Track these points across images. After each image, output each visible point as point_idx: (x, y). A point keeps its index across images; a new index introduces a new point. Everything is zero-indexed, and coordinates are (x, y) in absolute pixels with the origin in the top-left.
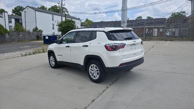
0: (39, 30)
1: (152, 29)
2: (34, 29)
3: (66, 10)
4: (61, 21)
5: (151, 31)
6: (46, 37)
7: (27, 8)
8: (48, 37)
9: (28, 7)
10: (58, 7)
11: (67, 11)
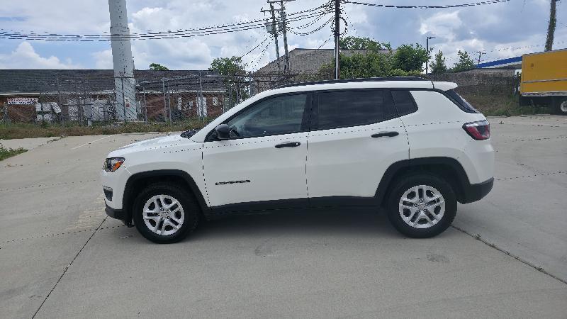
1: (192, 96)
5: (191, 103)
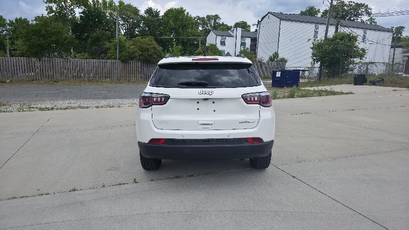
0: (281, 59)
2: (271, 57)
3: (366, 10)
4: (323, 38)
6: (277, 73)
7: (267, 17)
8: (280, 73)
9: (269, 14)
10: (346, 5)
11: (370, 11)
